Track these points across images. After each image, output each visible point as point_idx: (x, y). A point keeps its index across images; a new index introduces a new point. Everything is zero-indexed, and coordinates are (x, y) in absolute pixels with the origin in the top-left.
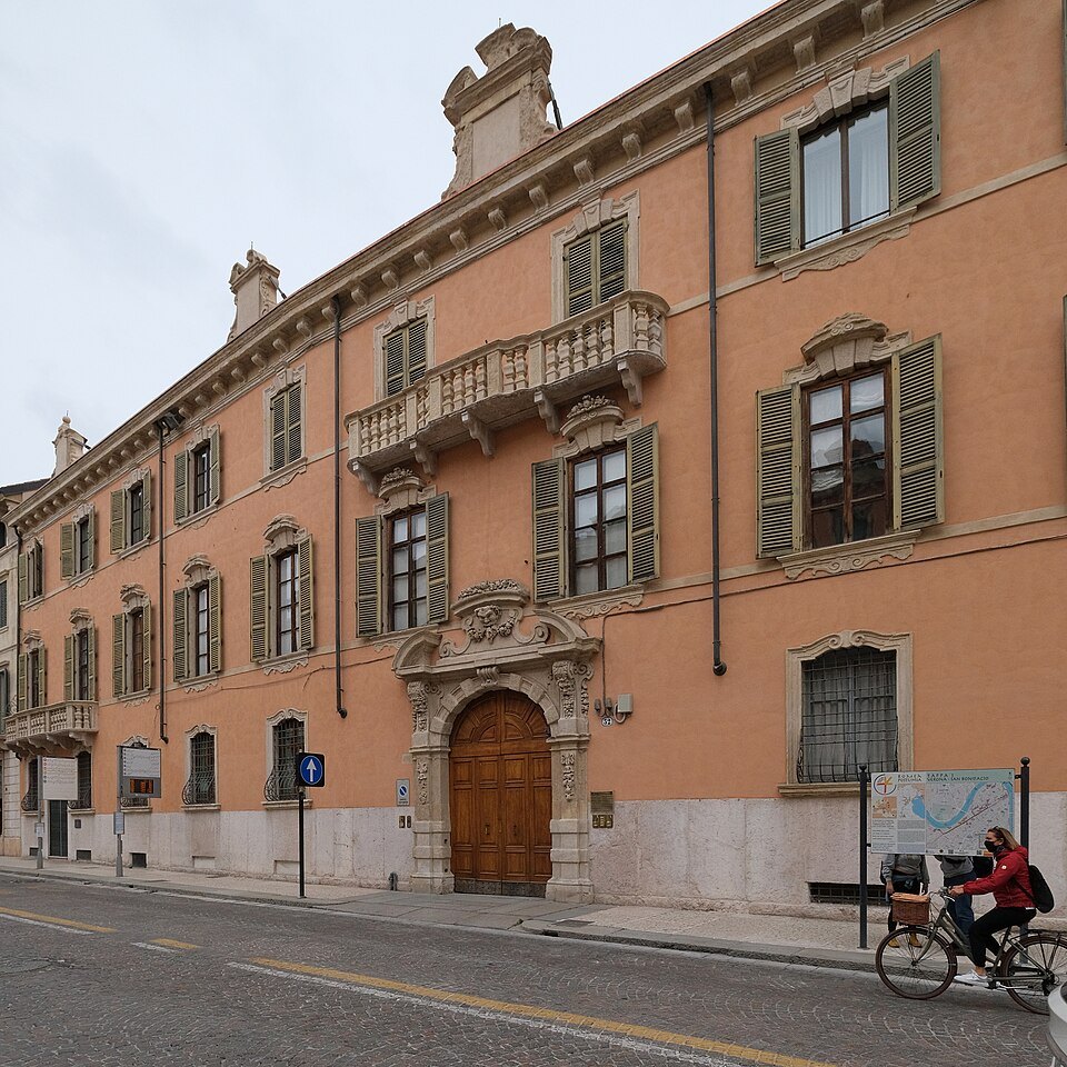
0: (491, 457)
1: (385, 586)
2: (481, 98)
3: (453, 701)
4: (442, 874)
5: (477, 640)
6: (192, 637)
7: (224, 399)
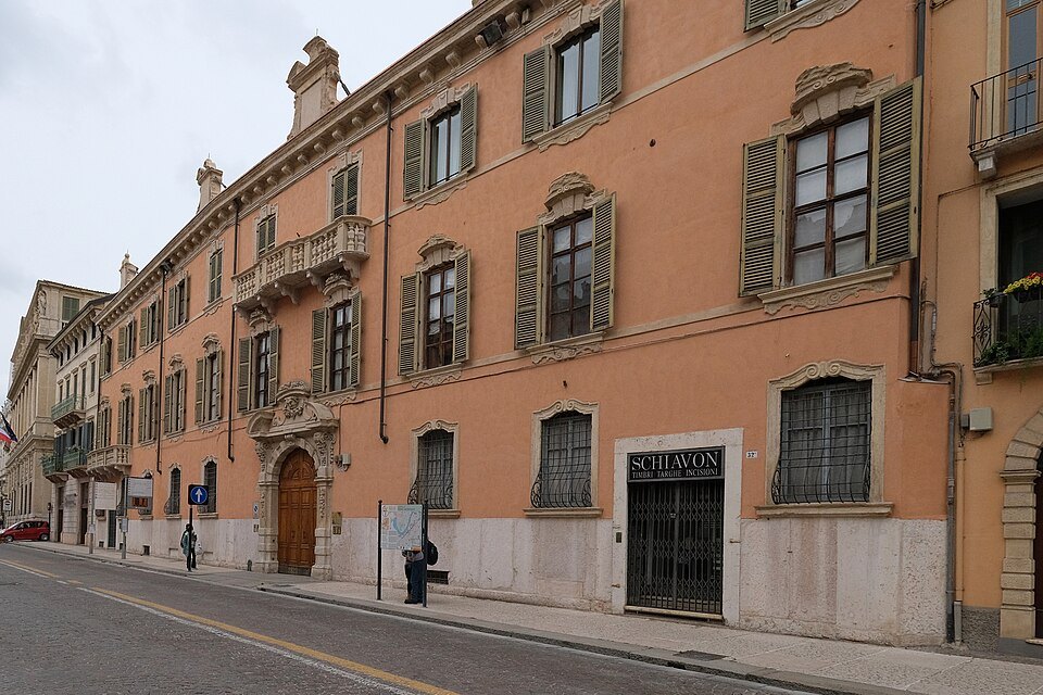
0: (299, 305)
1: (254, 381)
2: (305, 80)
3: (277, 454)
4: (269, 561)
5: (288, 417)
6: (174, 406)
7: (191, 255)
